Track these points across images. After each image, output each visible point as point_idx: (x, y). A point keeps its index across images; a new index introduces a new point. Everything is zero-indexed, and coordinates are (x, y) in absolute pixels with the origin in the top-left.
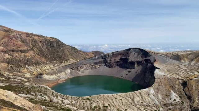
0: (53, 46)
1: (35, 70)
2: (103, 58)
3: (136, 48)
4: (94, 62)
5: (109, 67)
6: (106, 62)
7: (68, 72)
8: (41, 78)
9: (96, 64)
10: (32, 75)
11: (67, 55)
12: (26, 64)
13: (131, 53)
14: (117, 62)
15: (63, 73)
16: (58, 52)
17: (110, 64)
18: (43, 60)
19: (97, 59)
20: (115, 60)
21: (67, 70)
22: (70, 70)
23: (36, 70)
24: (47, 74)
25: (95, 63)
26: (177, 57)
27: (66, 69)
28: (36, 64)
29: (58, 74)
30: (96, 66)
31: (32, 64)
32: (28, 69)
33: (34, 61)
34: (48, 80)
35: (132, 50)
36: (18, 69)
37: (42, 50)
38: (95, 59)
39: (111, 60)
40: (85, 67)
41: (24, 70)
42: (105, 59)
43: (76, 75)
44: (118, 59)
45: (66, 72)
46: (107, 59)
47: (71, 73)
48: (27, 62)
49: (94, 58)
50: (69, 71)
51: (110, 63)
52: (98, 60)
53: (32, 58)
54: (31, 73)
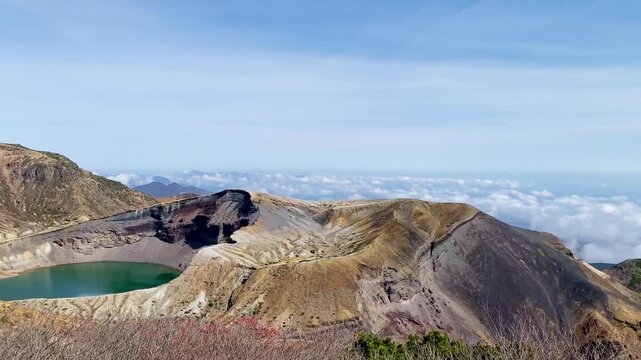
0: (43, 179)
2: (153, 216)
3: (237, 191)
4: (127, 226)
5: (165, 240)
6: (159, 226)
7: (43, 251)
9: (131, 230)
11: (78, 205)
13: (223, 202)
14: (186, 226)
15: (27, 255)
16: (53, 195)
17: (167, 232)
19: (139, 217)
20: (181, 221)
21: (42, 247)
22: (52, 246)
25: (127, 229)
27: (40, 243)
29: (9, 256)
30: (131, 237)
35: (228, 195)
37: (7, 190)
38: (133, 218)
39: (171, 222)
40: (96, 238)
42: (158, 217)
43: (65, 261)
44: (189, 219)
45: (38, 252)
46: (163, 218)
47: (51, 255)
49: (129, 215)
50: (47, 248)
51: (166, 230)
52: (141, 222)
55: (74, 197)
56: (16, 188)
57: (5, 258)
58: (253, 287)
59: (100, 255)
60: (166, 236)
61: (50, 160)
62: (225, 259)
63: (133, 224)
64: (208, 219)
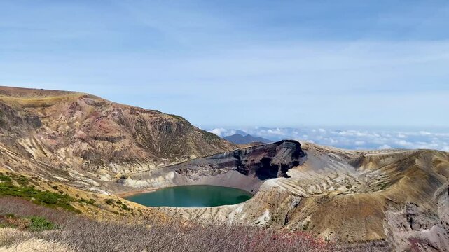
0: (170, 132)
1: (120, 171)
2: (235, 156)
3: (290, 141)
4: (219, 162)
5: (243, 173)
6: (238, 163)
7: (169, 176)
8: (122, 183)
9: (221, 166)
10: (112, 177)
11: (190, 148)
12: (111, 160)
13: (281, 148)
14: (256, 164)
15: (161, 178)
16: (175, 141)
17: (244, 168)
18: (144, 154)
19: (226, 157)
20: (253, 160)
21: (169, 174)
22: (175, 174)
23: (122, 171)
24: (134, 178)
25: (219, 165)
26: (359, 162)
27: (168, 172)
28: (127, 161)
29: (150, 179)
30: (221, 169)
31: (121, 161)
32: (111, 168)
33: (126, 156)
34: (131, 188)
35: (284, 143)
36: (96, 167)
37: (150, 138)
38: (222, 158)
39: (246, 161)
40: (200, 170)
41: (101, 170)
42: (238, 158)
43: (182, 184)
44: (258, 159)
45: (167, 177)
46: (241, 158)
47: (174, 180)
48: (114, 157)
49: (220, 155)
50: (172, 175)
51: (243, 166)
52: (227, 160)
53: (122, 152)
54: (112, 174)
55: (188, 143)
56: (155, 137)
57: (148, 180)
58: (303, 209)
59: (202, 181)
60: (244, 171)
61: (174, 119)
62: (282, 188)
63: (223, 161)
64: (271, 160)
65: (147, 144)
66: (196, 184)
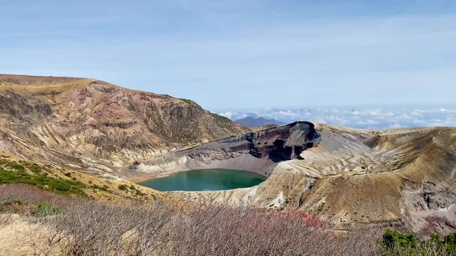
0: (182, 116)
1: (133, 157)
2: (248, 140)
3: (304, 122)
4: (231, 146)
5: (256, 156)
6: (251, 146)
7: (182, 161)
8: (135, 168)
9: (234, 149)
10: (125, 163)
11: (202, 133)
12: (123, 146)
13: (294, 130)
14: (269, 147)
15: (174, 163)
16: (187, 126)
17: (257, 151)
18: (156, 140)
19: (238, 140)
20: (266, 143)
21: (181, 159)
22: (187, 158)
23: (135, 157)
24: (147, 163)
25: (232, 148)
27: (181, 157)
28: (140, 146)
29: (163, 164)
30: (234, 153)
31: (134, 147)
32: (123, 154)
33: (138, 142)
34: (144, 173)
35: (297, 125)
36: (108, 154)
37: (162, 123)
38: (234, 141)
39: (259, 143)
40: (213, 154)
41: (114, 156)
42: (251, 140)
43: (195, 168)
44: (271, 142)
45: (180, 162)
46: (254, 141)
47: (187, 164)
48: (126, 143)
49: (233, 139)
50: (184, 159)
51: (256, 149)
52: (239, 143)
53: (134, 138)
54: (125, 161)
55: (200, 127)
56: (166, 122)
57: (161, 165)
58: (318, 191)
59: (215, 164)
60: (256, 154)
61: (185, 104)
62: (296, 170)
63: (235, 145)
64: (284, 142)
65: (159, 129)
66: (209, 168)
